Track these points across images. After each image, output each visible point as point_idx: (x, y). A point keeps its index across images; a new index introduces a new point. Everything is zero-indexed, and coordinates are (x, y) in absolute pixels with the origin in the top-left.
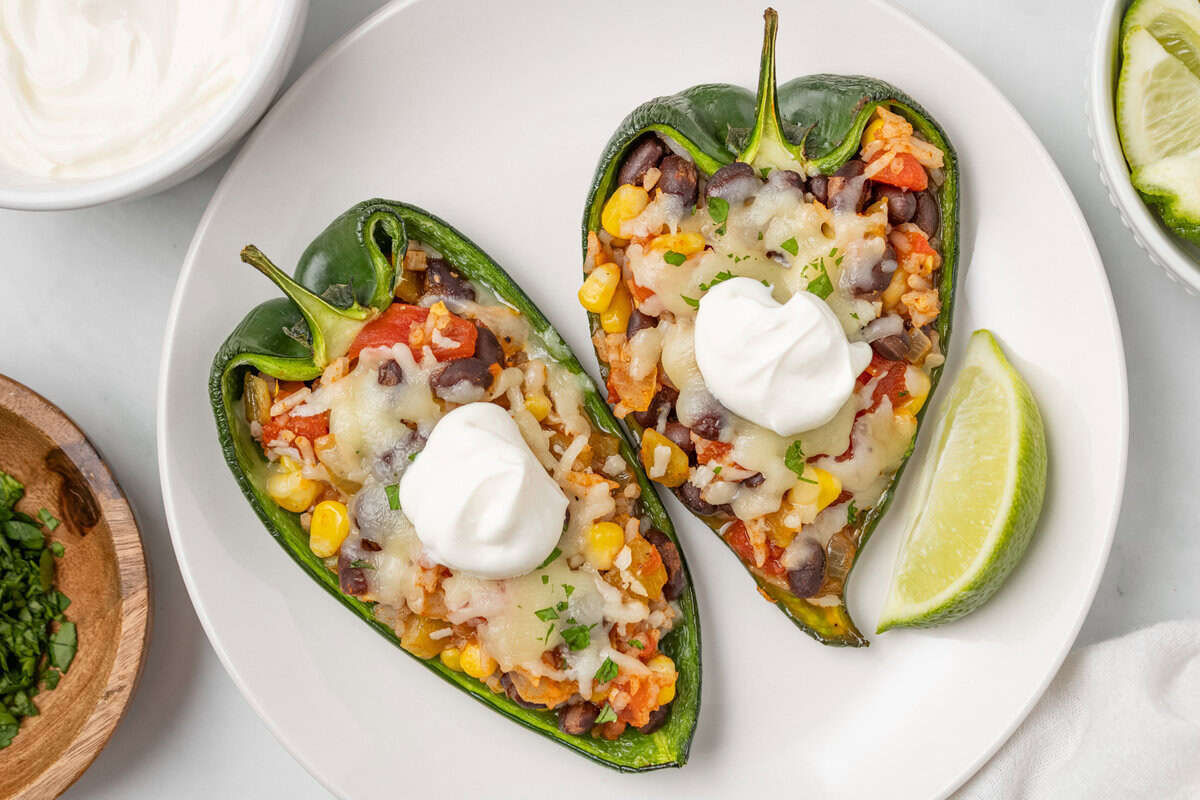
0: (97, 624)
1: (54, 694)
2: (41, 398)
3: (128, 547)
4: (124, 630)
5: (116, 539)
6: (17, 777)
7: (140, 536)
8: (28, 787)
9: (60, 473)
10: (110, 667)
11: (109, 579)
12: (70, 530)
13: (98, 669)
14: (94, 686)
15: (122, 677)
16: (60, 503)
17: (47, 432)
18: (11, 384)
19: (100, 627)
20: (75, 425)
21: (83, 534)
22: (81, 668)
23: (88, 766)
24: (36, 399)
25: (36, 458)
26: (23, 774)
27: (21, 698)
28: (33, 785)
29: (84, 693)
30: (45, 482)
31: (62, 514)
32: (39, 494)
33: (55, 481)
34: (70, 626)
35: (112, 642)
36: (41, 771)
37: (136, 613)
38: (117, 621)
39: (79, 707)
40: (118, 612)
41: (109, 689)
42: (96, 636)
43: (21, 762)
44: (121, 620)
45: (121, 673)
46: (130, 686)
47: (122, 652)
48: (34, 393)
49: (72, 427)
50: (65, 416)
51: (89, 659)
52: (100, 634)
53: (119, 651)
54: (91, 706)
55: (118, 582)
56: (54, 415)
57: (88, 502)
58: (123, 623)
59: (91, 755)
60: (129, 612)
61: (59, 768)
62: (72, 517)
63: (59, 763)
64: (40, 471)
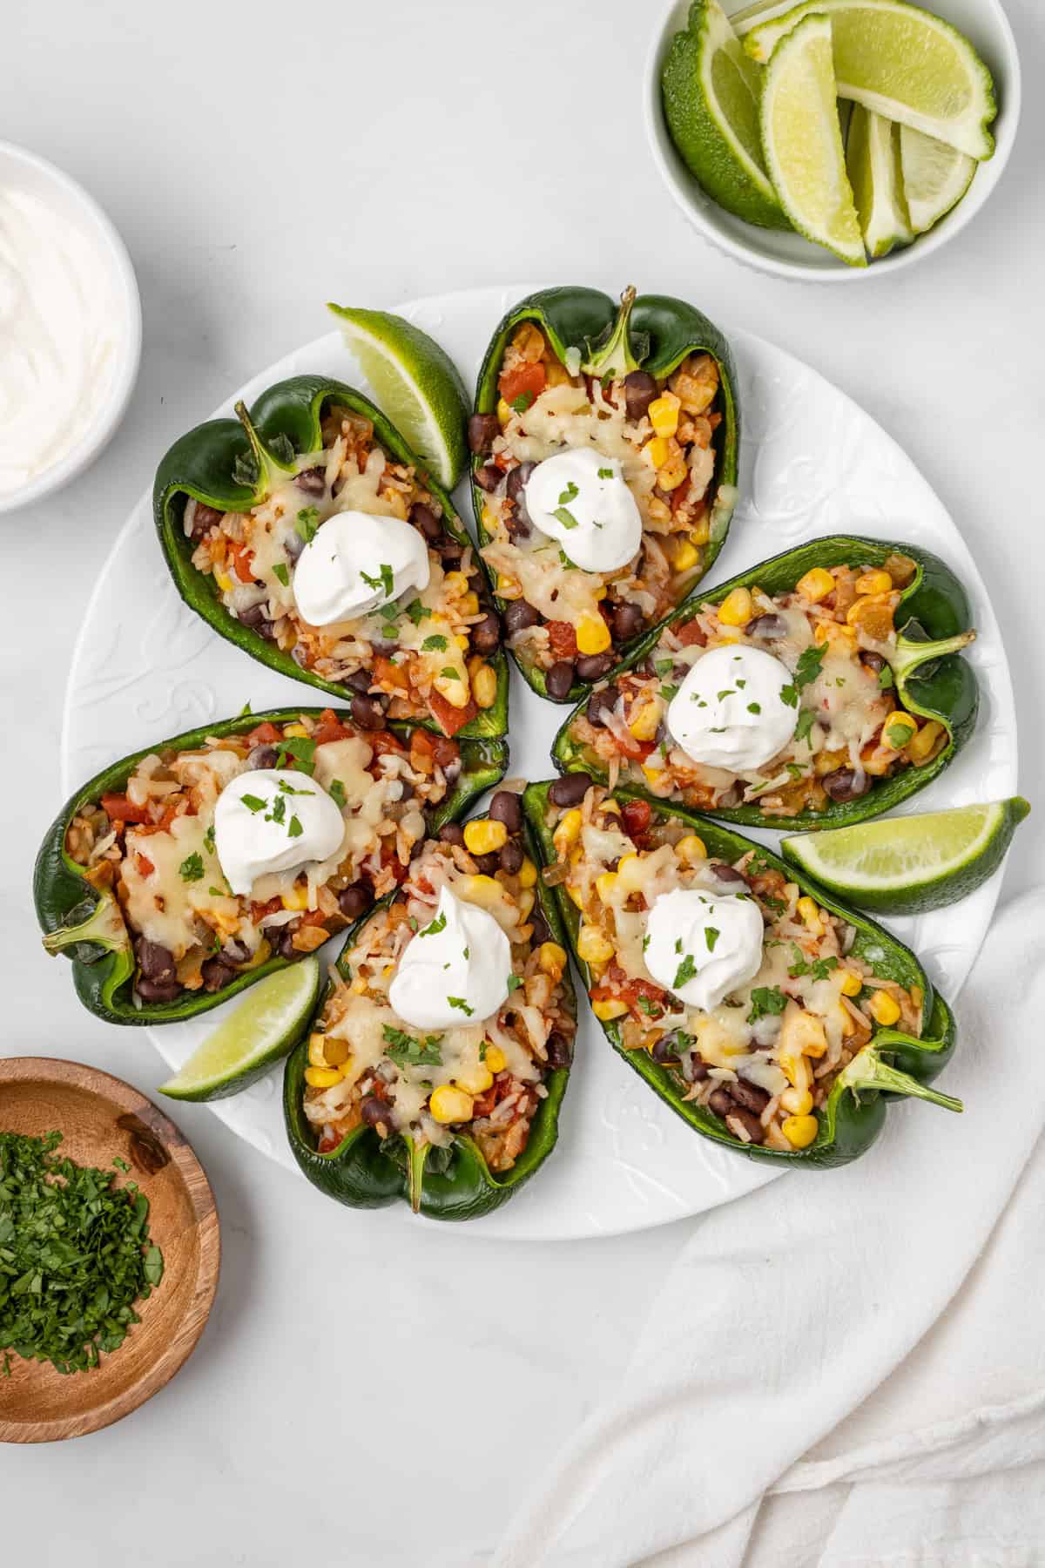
0: (175, 1242)
1: (148, 1302)
2: (112, 1077)
3: (195, 1182)
4: (203, 1245)
5: (186, 1177)
6: (134, 1369)
7: (204, 1172)
8: (147, 1375)
9: (130, 1130)
10: (195, 1275)
11: (181, 1206)
12: (141, 1172)
13: (183, 1276)
14: (183, 1290)
15: (207, 1282)
16: (131, 1152)
17: (121, 1103)
18: (86, 1070)
19: (178, 1243)
20: (142, 1095)
21: (153, 1174)
22: (169, 1277)
23: (190, 1353)
24: (108, 1079)
25: (108, 1121)
26: (139, 1365)
27: (125, 1311)
28: (151, 1373)
29: (175, 1295)
30: (117, 1138)
31: (133, 1160)
32: (112, 1146)
33: (125, 1137)
34: (156, 1250)
35: (193, 1256)
36: (154, 1362)
37: (210, 1231)
38: (195, 1239)
39: (173, 1308)
40: (195, 1232)
41: (198, 1291)
42: (176, 1250)
43: (133, 1356)
44: (199, 1239)
45: (206, 1278)
46: (213, 1287)
47: (204, 1262)
48: (106, 1074)
49: (140, 1096)
50: (133, 1089)
51: (173, 1269)
52: (180, 1249)
53: (201, 1261)
54: (184, 1305)
55: (192, 1210)
56: (123, 1089)
57: (158, 1151)
58: (202, 1241)
59: (192, 1343)
60: (204, 1232)
61: (168, 1357)
62: (142, 1162)
63: (167, 1354)
64: (112, 1129)
